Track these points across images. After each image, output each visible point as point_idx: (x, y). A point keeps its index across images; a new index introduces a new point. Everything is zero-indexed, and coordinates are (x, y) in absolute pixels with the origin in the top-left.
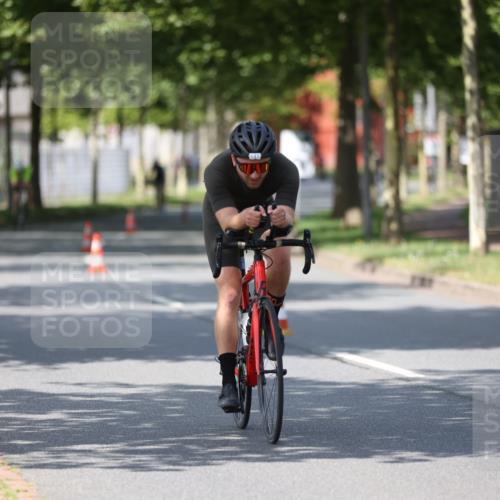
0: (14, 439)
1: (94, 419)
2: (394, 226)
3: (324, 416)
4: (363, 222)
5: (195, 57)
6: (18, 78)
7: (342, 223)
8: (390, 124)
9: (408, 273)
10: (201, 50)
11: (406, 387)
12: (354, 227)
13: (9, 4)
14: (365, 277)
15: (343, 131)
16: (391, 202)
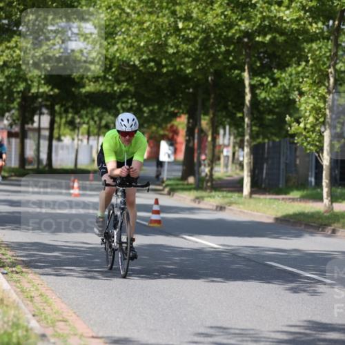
0: (36, 262)
1: (73, 256)
2: (209, 184)
3: (178, 261)
4: (195, 182)
5: (124, 105)
6: (45, 111)
7: (186, 182)
8: (210, 139)
9: (215, 204)
10: (127, 102)
11: (215, 251)
12: (191, 184)
13: (43, 77)
14: (196, 205)
15: (188, 142)
16: (208, 174)
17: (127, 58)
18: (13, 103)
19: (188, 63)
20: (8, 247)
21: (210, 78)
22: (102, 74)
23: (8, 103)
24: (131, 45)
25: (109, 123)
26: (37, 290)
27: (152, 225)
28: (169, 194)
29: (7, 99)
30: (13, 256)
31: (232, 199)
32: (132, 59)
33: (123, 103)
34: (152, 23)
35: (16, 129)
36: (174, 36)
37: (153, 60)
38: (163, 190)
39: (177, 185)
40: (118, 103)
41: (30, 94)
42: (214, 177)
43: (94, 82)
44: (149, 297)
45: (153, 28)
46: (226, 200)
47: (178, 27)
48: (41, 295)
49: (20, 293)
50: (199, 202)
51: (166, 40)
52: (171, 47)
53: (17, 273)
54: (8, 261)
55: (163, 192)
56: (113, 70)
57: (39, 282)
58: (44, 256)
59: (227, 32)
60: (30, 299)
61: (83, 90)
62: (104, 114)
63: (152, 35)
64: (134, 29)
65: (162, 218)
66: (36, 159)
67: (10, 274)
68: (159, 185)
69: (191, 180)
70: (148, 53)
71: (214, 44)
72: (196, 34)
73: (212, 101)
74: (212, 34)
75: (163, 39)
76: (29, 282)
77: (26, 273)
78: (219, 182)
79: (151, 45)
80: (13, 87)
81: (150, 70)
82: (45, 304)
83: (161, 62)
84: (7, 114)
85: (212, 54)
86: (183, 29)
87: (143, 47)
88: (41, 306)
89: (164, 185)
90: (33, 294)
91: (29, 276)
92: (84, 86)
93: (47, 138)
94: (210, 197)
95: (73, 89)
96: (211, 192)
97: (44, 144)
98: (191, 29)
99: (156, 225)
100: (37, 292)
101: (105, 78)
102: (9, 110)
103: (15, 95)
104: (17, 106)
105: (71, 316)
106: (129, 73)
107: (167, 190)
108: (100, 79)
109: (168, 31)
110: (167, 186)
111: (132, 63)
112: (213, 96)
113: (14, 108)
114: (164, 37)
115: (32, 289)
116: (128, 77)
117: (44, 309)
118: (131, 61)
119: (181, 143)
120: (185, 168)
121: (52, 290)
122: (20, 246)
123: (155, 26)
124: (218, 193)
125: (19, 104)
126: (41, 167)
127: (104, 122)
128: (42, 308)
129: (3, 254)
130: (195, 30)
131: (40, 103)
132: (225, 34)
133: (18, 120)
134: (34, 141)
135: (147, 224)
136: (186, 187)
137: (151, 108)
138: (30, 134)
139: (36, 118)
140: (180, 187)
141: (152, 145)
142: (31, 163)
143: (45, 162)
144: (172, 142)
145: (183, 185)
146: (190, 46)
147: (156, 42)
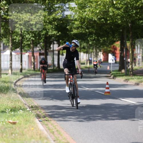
0: (55, 115)
1: (71, 111)
2: (131, 73)
3: (118, 111)
4: (125, 72)
5: (91, 38)
6: (55, 42)
7: (121, 72)
8: (131, 52)
9: (134, 82)
10: (92, 37)
11: (134, 106)
12: (123, 73)
13: (54, 27)
14: (126, 83)
15: (121, 53)
16: (131, 68)
17: (91, 17)
18: (41, 39)
19: (119, 18)
20: (42, 108)
21: (129, 25)
22: (81, 25)
23: (38, 40)
24: (92, 12)
25: (85, 46)
26: (55, 128)
27: (106, 94)
28: (113, 78)
29: (38, 38)
30: (44, 113)
31: (142, 80)
32: (94, 18)
33: (91, 37)
34: (102, 2)
35: (43, 51)
36: (112, 7)
37: (103, 18)
38: (110, 76)
39: (117, 74)
40: (88, 37)
41: (48, 36)
42: (134, 69)
43: (77, 29)
44: (105, 129)
45: (102, 4)
46: (139, 80)
47: (114, 3)
48: (57, 131)
49: (48, 130)
50: (127, 82)
51: (108, 9)
52: (111, 12)
53: (46, 121)
54: (42, 115)
55: (110, 77)
56: (85, 23)
57: (56, 124)
58: (58, 112)
59: (136, 4)
60: (52, 133)
61: (72, 33)
62: (82, 42)
63: (102, 7)
64: (94, 5)
65: (110, 90)
66: (52, 64)
67: (43, 121)
68: (109, 74)
69: (123, 71)
70: (101, 15)
71: (130, 10)
72: (122, 6)
73: (131, 35)
74: (129, 5)
75: (107, 9)
76: (52, 125)
77: (51, 120)
78: (136, 71)
79: (102, 12)
80: (40, 33)
81: (102, 23)
82: (59, 135)
83: (107, 18)
84: (38, 45)
85: (130, 14)
86: (116, 4)
87: (98, 13)
88: (58, 136)
89: (111, 74)
90: (54, 131)
91: (51, 122)
92: (72, 31)
93: (57, 54)
94: (132, 79)
95: (68, 32)
96: (132, 76)
97: (56, 57)
98: (119, 4)
99: (108, 94)
100: (55, 129)
101: (82, 27)
102: (39, 43)
103: (42, 36)
104: (42, 41)
105: (71, 140)
106: (92, 24)
107: (112, 76)
108: (79, 28)
109: (109, 5)
110: (112, 74)
111: (94, 20)
112: (131, 33)
113: (41, 42)
114: (108, 8)
115: (53, 128)
116: (92, 26)
117: (59, 137)
118: (93, 19)
119: (118, 54)
120: (120, 65)
121: (62, 128)
122: (47, 108)
123: (103, 3)
124: (135, 77)
125: (43, 40)
126: (55, 68)
127: (82, 46)
128: (58, 137)
129: (40, 112)
130: (121, 4)
131: (53, 39)
132: (135, 5)
133: (43, 47)
134: (51, 56)
135: (103, 93)
136: (121, 74)
137: (103, 39)
138: (49, 53)
139: (52, 46)
140: (118, 74)
141: (105, 55)
142: (50, 66)
143: (57, 66)
144: (114, 54)
145: (120, 73)
146: (119, 12)
147: (104, 10)
